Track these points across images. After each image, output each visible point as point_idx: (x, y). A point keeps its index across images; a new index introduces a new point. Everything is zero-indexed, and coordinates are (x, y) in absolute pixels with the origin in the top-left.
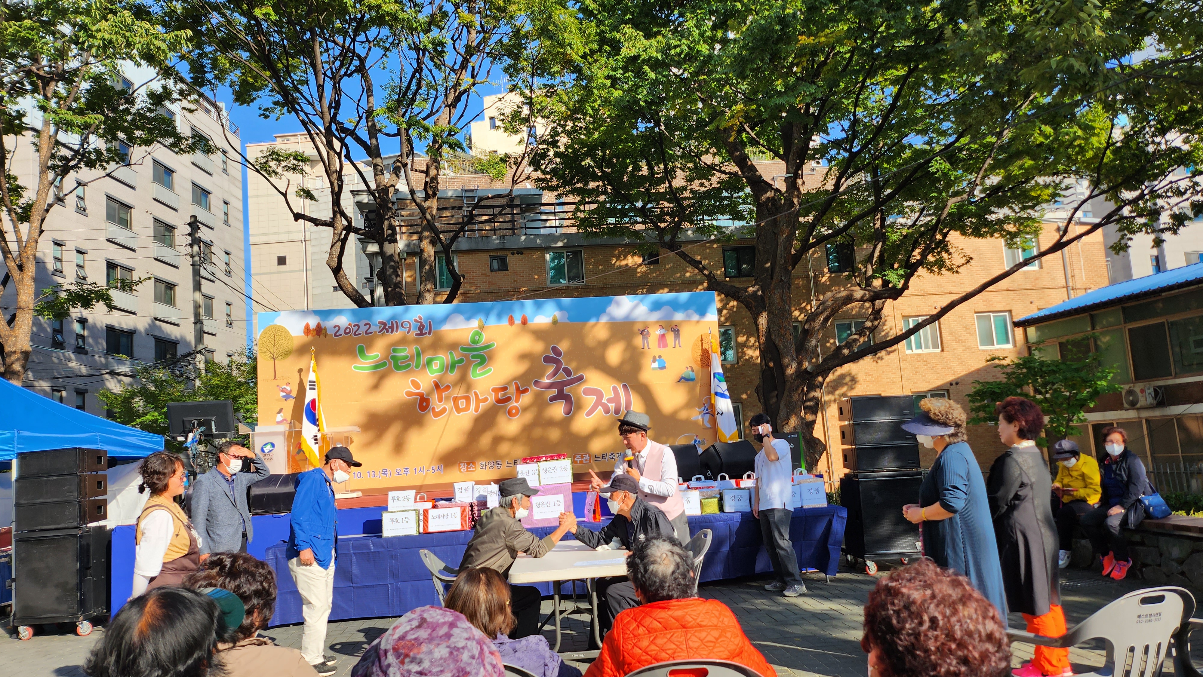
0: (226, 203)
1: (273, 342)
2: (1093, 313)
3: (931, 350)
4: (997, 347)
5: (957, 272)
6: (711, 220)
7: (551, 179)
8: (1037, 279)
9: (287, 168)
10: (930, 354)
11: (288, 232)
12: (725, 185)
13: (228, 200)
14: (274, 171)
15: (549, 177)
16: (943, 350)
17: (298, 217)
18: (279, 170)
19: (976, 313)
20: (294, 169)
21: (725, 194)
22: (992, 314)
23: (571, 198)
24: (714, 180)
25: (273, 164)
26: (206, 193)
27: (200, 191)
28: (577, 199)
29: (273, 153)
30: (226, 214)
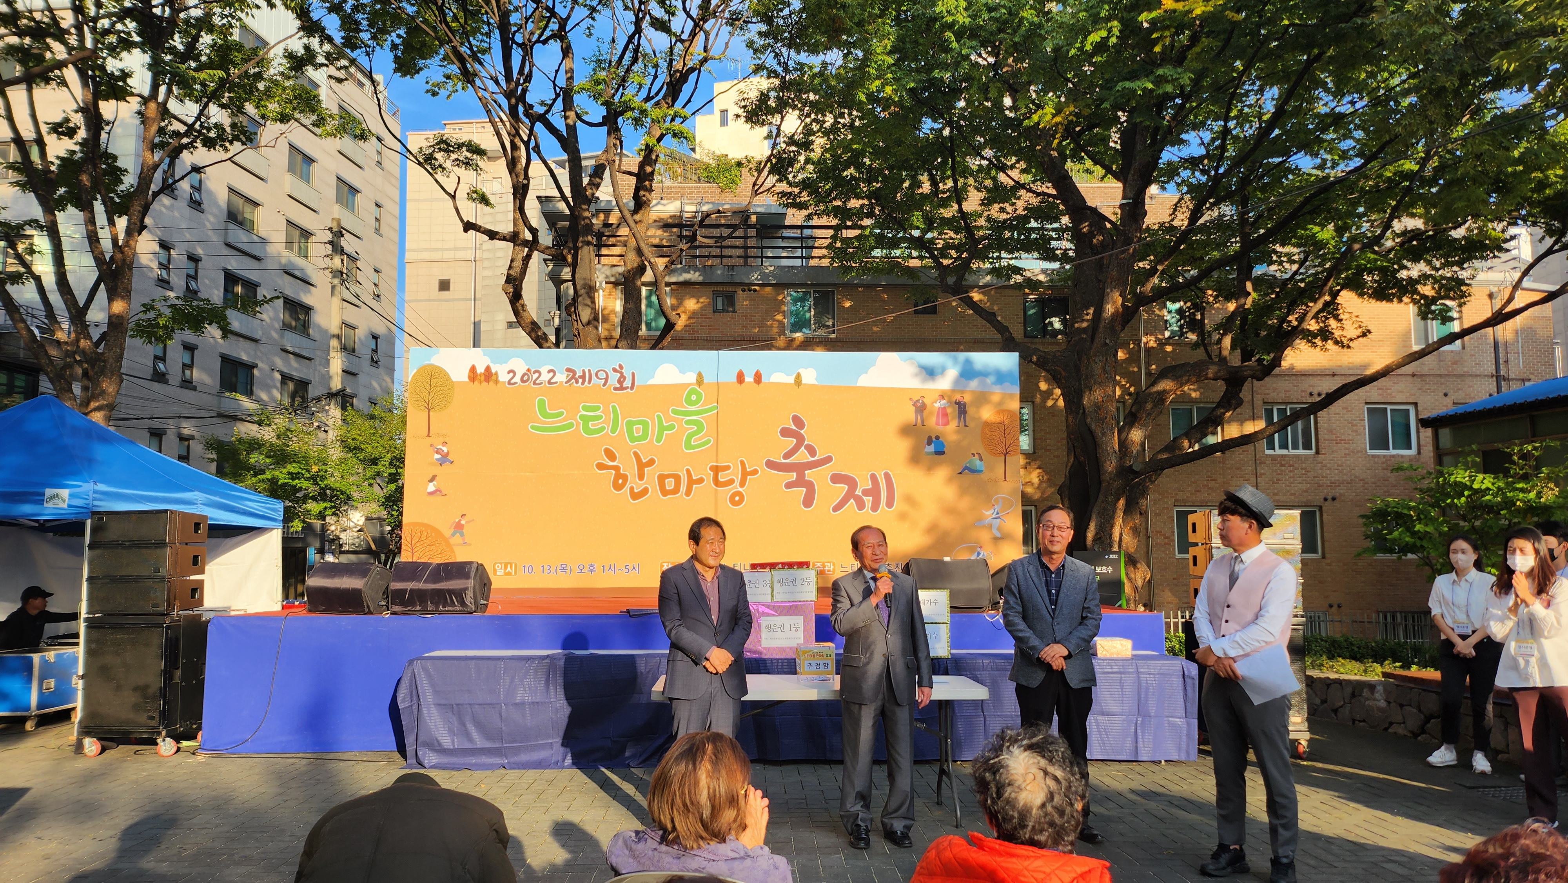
0: (378, 206)
1: (428, 387)
2: (1535, 413)
3: (1301, 452)
4: (1392, 452)
5: (1349, 347)
6: (1011, 259)
7: (800, 193)
8: (1455, 363)
9: (457, 163)
10: (1298, 456)
11: (455, 249)
12: (1033, 212)
13: (381, 202)
14: (440, 166)
15: (797, 190)
16: (1317, 452)
17: (468, 226)
18: (448, 164)
19: (1367, 403)
20: (467, 164)
21: (1033, 224)
22: (1389, 407)
23: (824, 221)
24: (1020, 204)
25: (439, 155)
26: (354, 191)
27: (346, 188)
28: (835, 222)
29: (442, 141)
30: (377, 220)
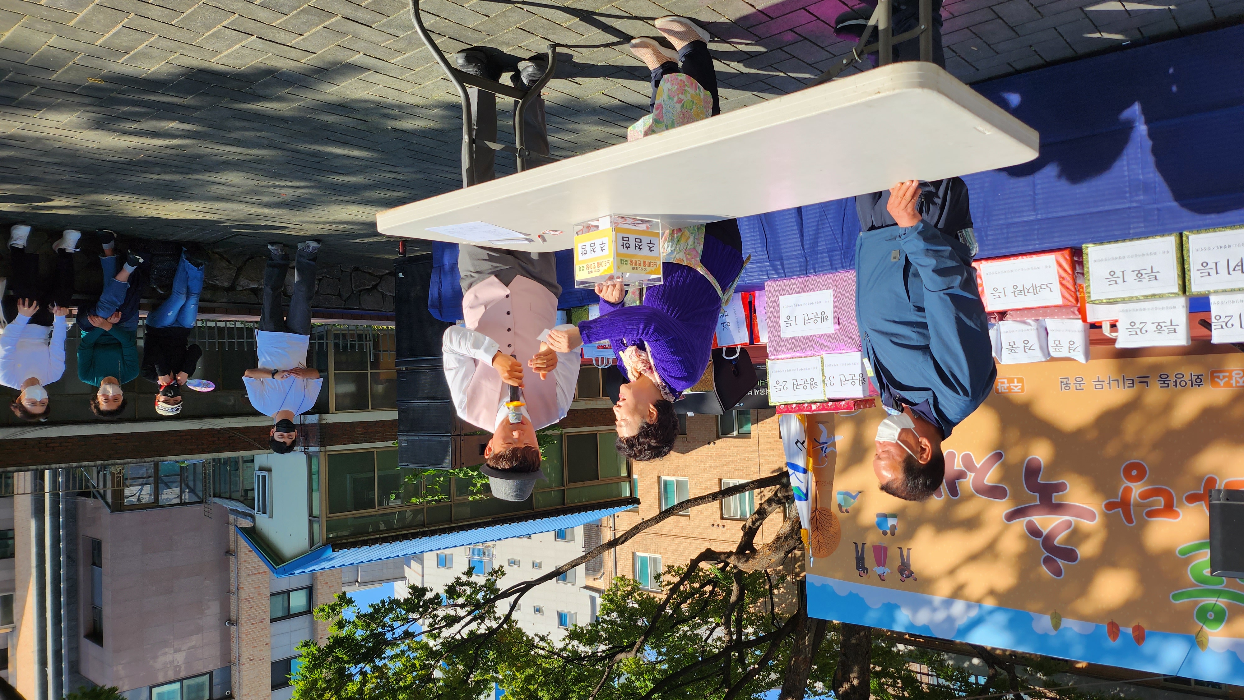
2: (562, 506)
4: (674, 479)
5: (669, 567)
16: (720, 480)
19: (688, 516)
